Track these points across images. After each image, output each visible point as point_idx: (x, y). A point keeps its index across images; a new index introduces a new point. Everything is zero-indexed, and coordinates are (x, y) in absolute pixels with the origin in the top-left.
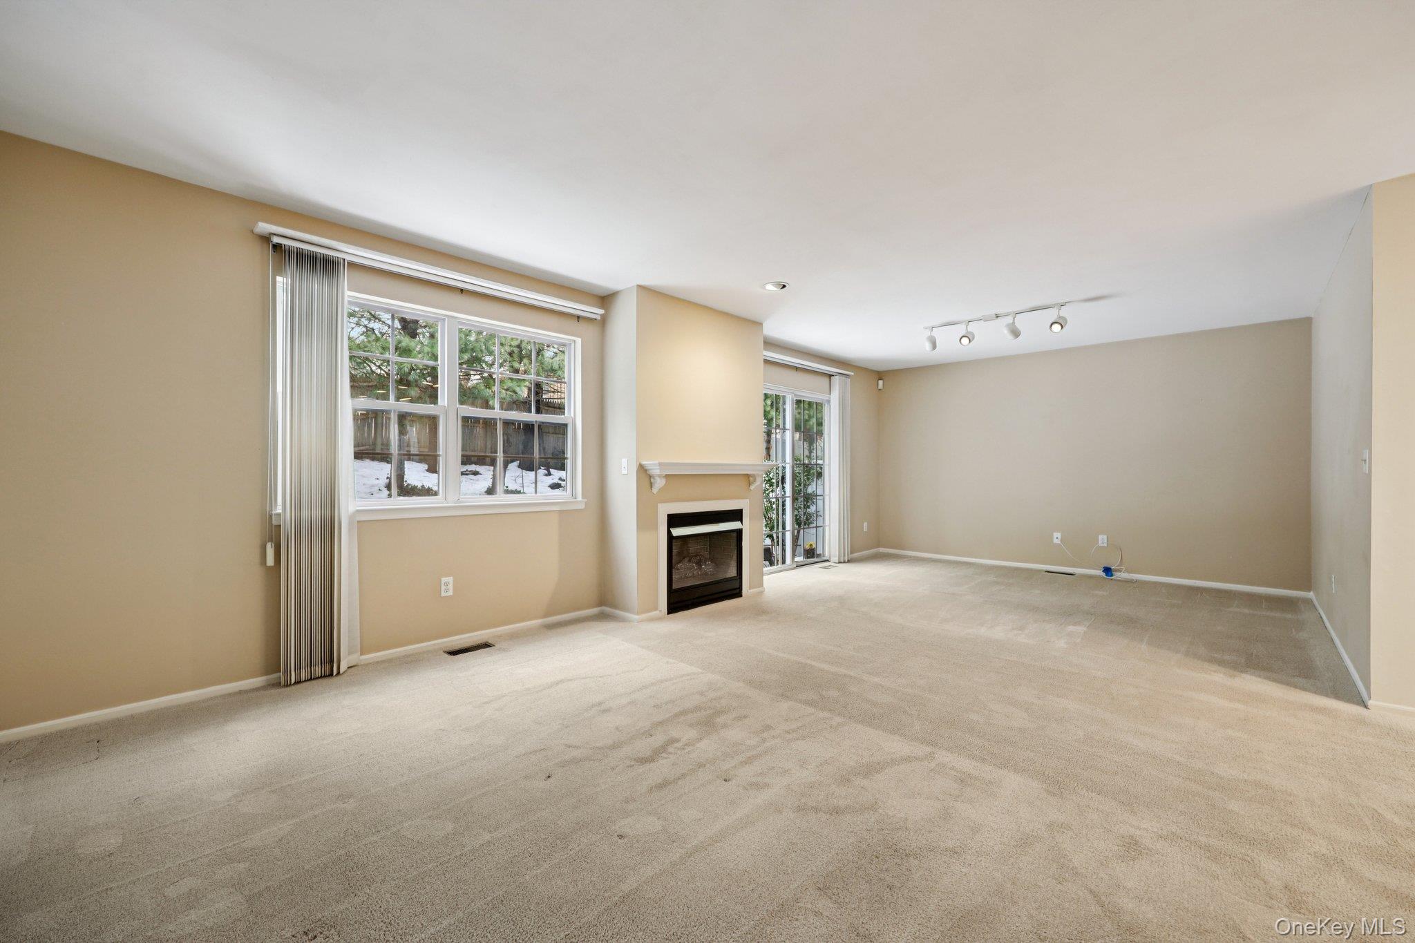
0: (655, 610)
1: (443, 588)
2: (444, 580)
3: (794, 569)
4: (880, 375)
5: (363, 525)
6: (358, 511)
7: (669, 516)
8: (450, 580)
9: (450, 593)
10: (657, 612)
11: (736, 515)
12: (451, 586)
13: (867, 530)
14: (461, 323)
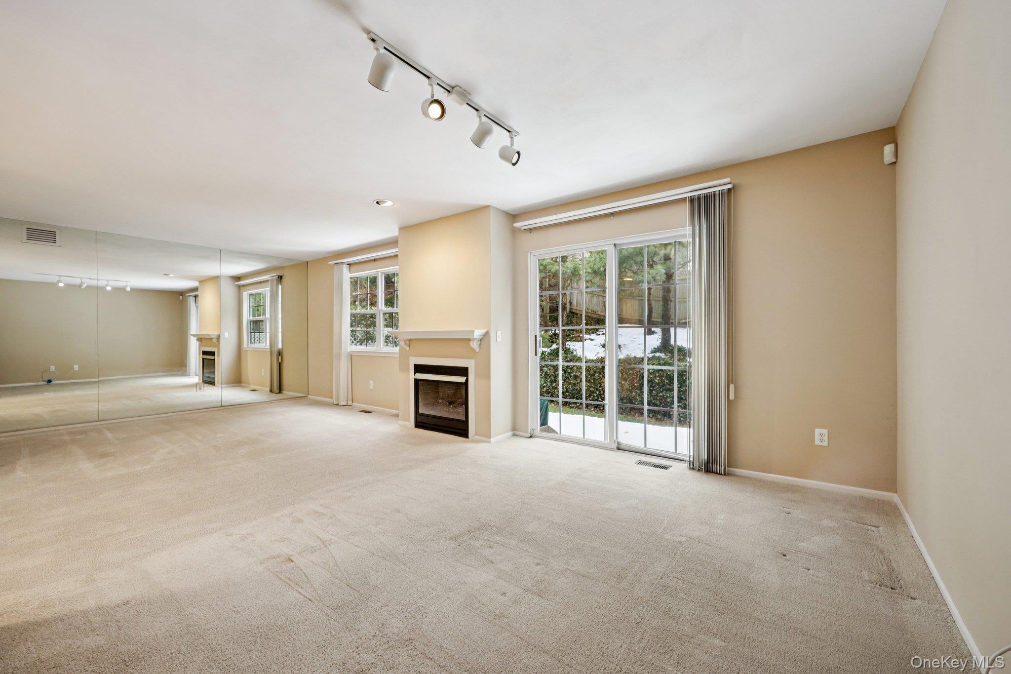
0: (407, 421)
3: (613, 450)
4: (892, 133)
5: (352, 356)
6: (350, 351)
7: (415, 365)
8: (372, 382)
9: (371, 388)
10: (409, 423)
11: (463, 371)
12: (372, 385)
13: (826, 444)
14: (384, 273)
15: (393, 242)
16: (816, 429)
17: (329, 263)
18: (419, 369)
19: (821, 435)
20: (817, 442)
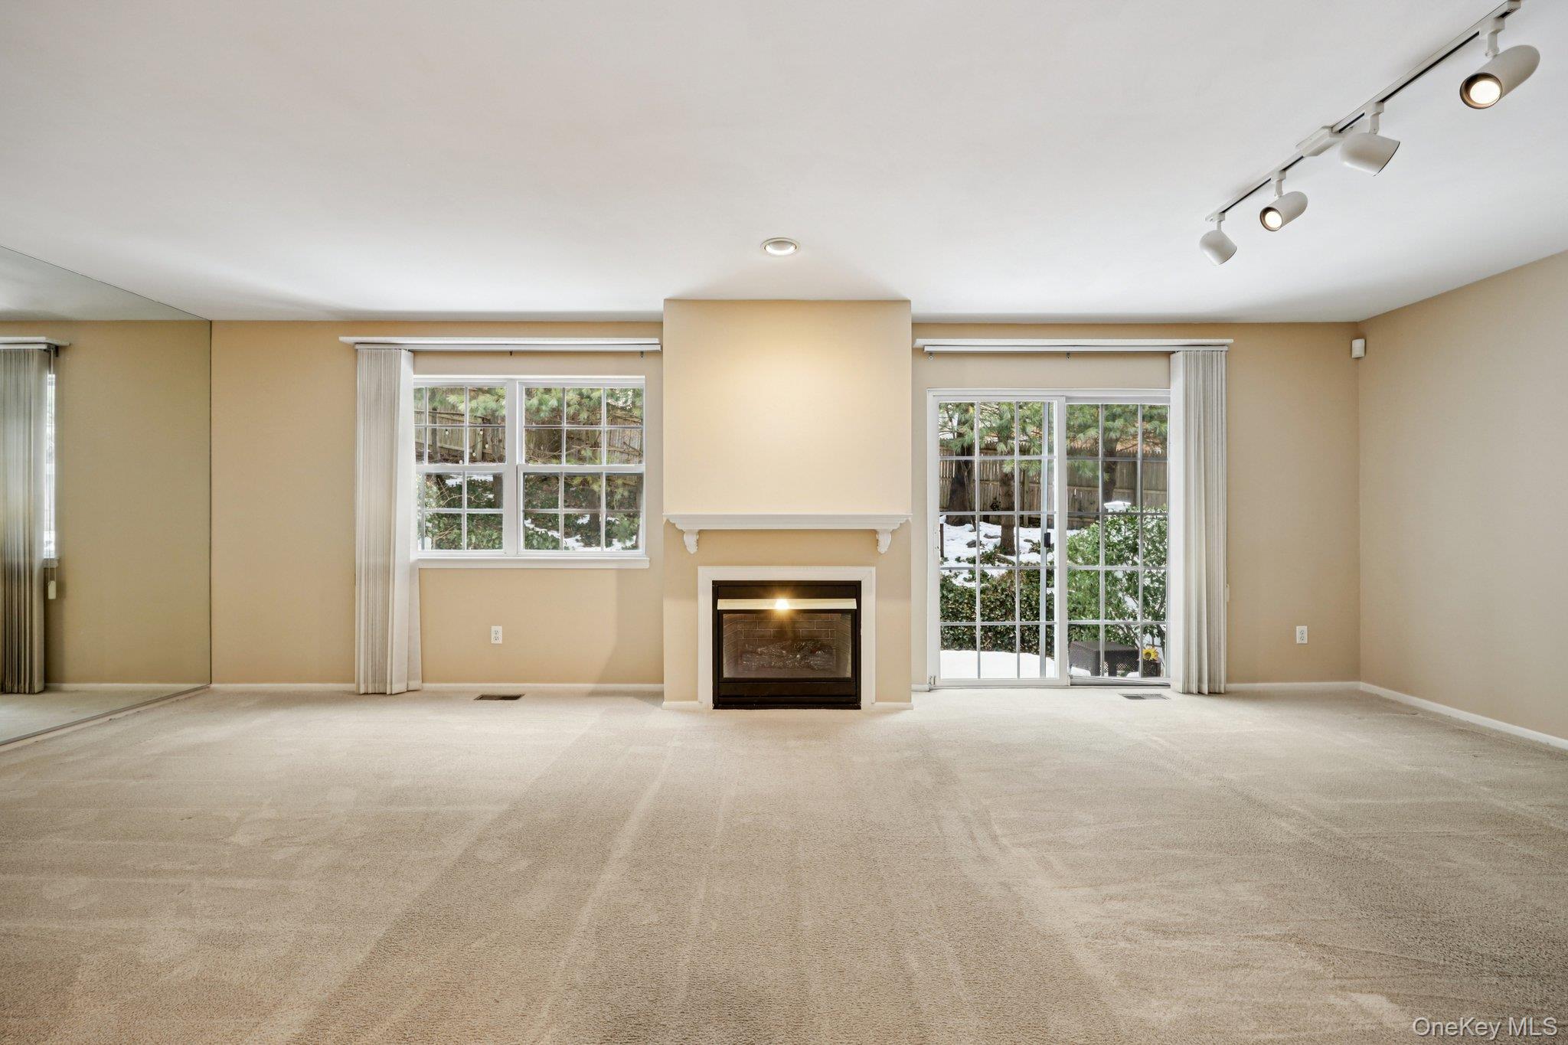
0: (694, 700)
1: (493, 636)
2: (494, 628)
3: (1065, 687)
4: (1356, 329)
5: (421, 573)
6: (419, 560)
7: (714, 582)
8: (500, 629)
9: (500, 641)
10: (695, 703)
11: (852, 589)
12: (500, 635)
13: (1306, 641)
14: (524, 384)
15: (652, 325)
16: (1297, 627)
17: (342, 339)
18: (721, 590)
19: (1302, 633)
20: (1298, 641)
